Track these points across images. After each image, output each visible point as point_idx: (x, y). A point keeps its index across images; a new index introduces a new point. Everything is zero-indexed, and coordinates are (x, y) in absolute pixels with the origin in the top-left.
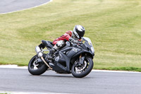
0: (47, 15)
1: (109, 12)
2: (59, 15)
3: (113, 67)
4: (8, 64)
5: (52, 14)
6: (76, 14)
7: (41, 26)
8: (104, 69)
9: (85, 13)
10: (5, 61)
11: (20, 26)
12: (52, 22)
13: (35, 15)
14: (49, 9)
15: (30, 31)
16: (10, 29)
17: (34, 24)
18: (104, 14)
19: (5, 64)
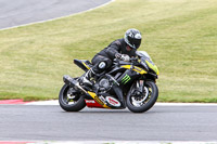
0: (108, 21)
1: (202, 14)
2: (125, 22)
3: (210, 98)
4: (48, 99)
5: (115, 20)
6: (152, 19)
7: (99, 39)
8: (196, 102)
9: (166, 17)
10: (45, 95)
11: (67, 40)
12: (115, 32)
13: (88, 23)
14: (110, 13)
15: (82, 47)
16: (51, 46)
17: (88, 36)
18: (195, 17)
19: (44, 99)
